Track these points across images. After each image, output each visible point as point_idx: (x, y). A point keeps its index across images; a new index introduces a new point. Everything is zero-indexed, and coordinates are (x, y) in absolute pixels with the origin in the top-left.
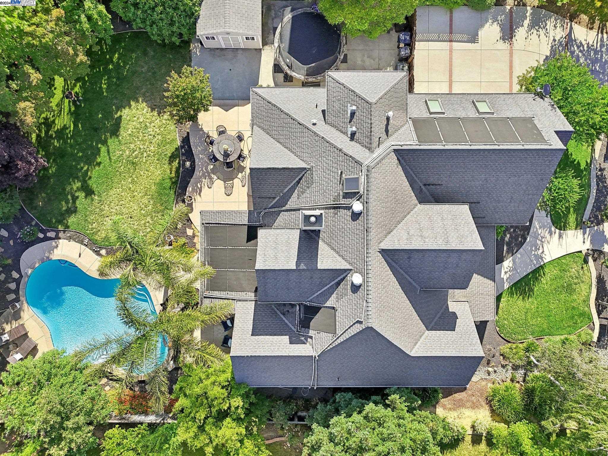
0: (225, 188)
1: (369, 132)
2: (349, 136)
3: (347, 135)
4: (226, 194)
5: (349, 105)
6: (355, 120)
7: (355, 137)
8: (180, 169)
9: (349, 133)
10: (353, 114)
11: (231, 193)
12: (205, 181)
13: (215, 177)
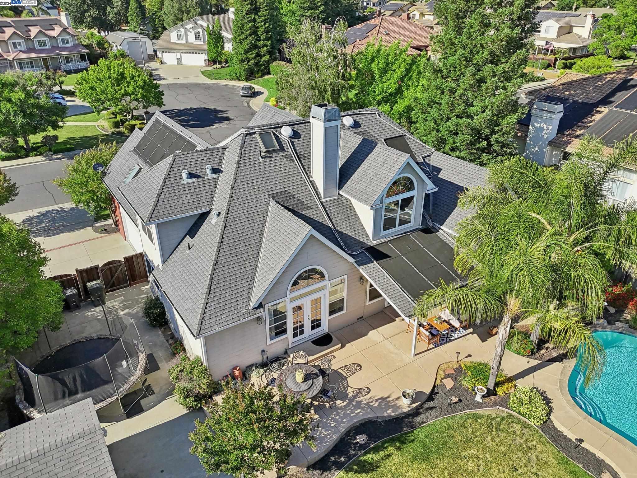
0: (354, 373)
1: (206, 152)
2: (217, 175)
3: (217, 178)
4: (360, 369)
5: (182, 182)
6: (198, 171)
7: (217, 167)
8: (373, 448)
9: (214, 176)
10: (191, 175)
11: (355, 364)
12: (363, 398)
13: (350, 390)
